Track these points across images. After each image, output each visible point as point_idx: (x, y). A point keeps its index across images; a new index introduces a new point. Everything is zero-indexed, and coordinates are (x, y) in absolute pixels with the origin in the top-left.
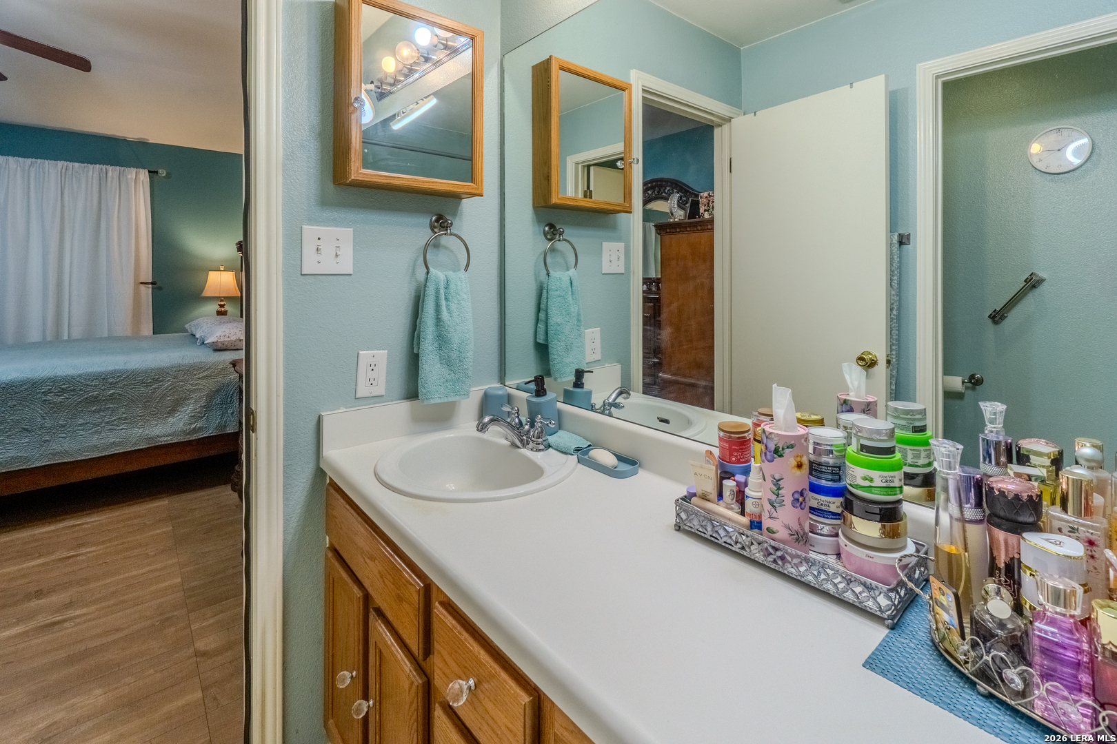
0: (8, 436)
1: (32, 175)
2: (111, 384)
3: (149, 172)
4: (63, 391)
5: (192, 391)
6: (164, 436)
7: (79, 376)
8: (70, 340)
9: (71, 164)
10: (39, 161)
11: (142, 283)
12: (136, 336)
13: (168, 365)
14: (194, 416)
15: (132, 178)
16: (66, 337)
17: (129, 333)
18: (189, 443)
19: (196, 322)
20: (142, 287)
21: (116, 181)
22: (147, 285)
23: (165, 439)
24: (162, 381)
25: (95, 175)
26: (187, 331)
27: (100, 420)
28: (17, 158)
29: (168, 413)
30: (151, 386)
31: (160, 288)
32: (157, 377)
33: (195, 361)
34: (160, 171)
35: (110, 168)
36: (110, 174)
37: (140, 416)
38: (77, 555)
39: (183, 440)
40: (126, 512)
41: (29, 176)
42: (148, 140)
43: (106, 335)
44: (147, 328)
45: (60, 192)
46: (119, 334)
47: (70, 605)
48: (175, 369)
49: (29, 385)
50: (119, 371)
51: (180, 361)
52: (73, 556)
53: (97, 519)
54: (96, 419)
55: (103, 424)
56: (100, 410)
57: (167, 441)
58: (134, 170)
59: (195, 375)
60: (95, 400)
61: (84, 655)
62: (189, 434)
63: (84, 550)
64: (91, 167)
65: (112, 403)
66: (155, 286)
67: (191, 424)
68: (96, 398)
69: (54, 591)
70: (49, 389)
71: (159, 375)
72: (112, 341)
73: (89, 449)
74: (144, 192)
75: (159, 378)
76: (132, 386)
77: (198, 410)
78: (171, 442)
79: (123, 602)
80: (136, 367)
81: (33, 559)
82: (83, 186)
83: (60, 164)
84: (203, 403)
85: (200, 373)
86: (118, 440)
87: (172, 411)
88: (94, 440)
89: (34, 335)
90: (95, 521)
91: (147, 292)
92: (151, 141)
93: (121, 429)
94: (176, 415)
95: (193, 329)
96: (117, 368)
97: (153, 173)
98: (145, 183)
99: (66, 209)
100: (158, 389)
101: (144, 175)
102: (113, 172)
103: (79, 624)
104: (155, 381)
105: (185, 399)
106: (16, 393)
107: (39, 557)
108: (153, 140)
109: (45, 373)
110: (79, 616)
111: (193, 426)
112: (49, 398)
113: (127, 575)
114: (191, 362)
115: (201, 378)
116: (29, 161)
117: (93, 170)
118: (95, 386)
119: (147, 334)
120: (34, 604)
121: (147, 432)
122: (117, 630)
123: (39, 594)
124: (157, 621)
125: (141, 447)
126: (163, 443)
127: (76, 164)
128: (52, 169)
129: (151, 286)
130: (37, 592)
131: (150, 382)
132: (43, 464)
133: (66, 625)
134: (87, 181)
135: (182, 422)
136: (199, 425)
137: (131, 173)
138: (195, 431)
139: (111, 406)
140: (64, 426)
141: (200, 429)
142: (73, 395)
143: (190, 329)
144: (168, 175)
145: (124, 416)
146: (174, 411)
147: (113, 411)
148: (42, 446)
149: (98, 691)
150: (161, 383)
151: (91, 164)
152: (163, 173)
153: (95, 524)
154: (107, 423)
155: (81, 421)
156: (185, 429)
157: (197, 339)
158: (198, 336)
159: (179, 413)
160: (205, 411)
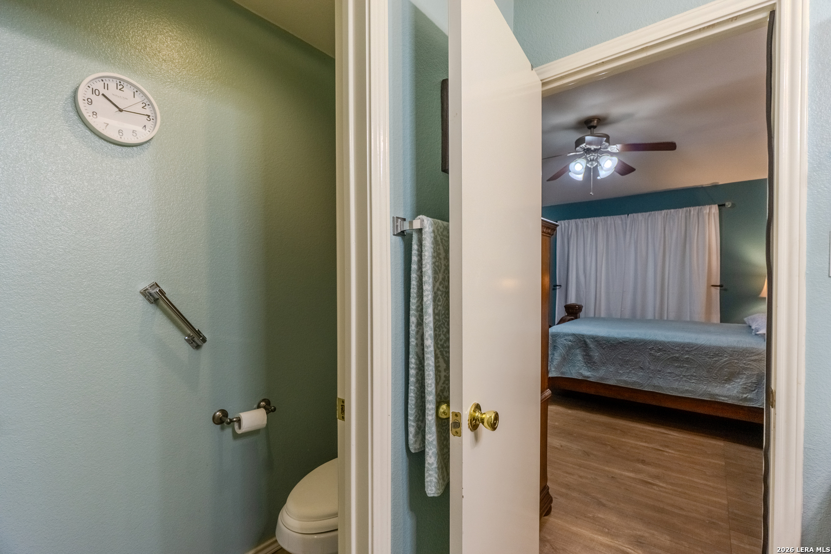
0: (633, 369)
1: (650, 221)
2: (687, 351)
3: (719, 206)
4: (660, 350)
5: (746, 369)
6: (722, 396)
7: (668, 342)
8: (668, 320)
9: (669, 211)
10: (653, 212)
11: (713, 286)
12: (708, 322)
13: (725, 345)
14: (746, 388)
15: (706, 213)
16: (666, 318)
17: (703, 320)
18: (742, 408)
19: (752, 317)
20: (713, 289)
21: (696, 218)
22: (716, 288)
23: (723, 398)
24: (721, 356)
25: (683, 215)
26: (745, 323)
27: (679, 373)
28: (642, 213)
29: (725, 380)
30: (713, 358)
31: (726, 290)
32: (717, 353)
33: (748, 346)
34: (727, 204)
35: (692, 209)
36: (692, 213)
37: (705, 377)
38: (664, 451)
39: (736, 404)
40: (695, 439)
41: (648, 222)
42: (718, 183)
43: (688, 319)
44: (716, 318)
45: (663, 228)
46: (697, 320)
47: (657, 477)
48: (731, 349)
49: (643, 343)
50: (692, 344)
51: (735, 344)
52: (662, 450)
53: (677, 435)
54: (677, 371)
55: (681, 376)
56: (680, 367)
57: (723, 400)
58: (707, 207)
59: (747, 357)
60: (677, 359)
61: (662, 511)
62: (741, 400)
63: (667, 450)
64: (680, 210)
65: (686, 364)
66: (722, 288)
67: (744, 393)
68: (678, 358)
69: (650, 465)
70: (653, 347)
71: (719, 352)
72: (692, 324)
73: (673, 389)
74: (715, 220)
75: (719, 354)
76: (700, 356)
77: (749, 385)
78: (727, 402)
79: (685, 493)
80: (703, 343)
81: (642, 441)
82: (676, 223)
83: (663, 212)
84: (754, 380)
85: (751, 356)
86: (690, 389)
87: (729, 380)
88: (676, 385)
89: (650, 316)
90: (675, 436)
91: (716, 292)
92: (721, 183)
93: (693, 383)
94: (732, 384)
95: (750, 322)
96: (691, 341)
97: (721, 206)
98: (715, 215)
99: (667, 239)
100: (718, 361)
101: (715, 209)
102: (694, 210)
103: (661, 491)
104: (716, 355)
105: (739, 374)
106: (637, 346)
107: (646, 442)
108: (721, 182)
109: (651, 337)
110: (662, 487)
111: (745, 396)
112: (652, 352)
113: (691, 478)
114: (745, 346)
115: (752, 360)
116: (648, 213)
117: (682, 212)
118: (677, 350)
119: (715, 322)
120: (640, 466)
121: (709, 390)
122: (681, 509)
123: (643, 462)
124: (707, 520)
125: (705, 399)
126: (721, 401)
127: (672, 210)
128: (659, 216)
129: (719, 288)
130: (643, 460)
131: (712, 356)
132: (649, 390)
133: (655, 487)
134: (678, 219)
135: (736, 390)
136: (750, 396)
137: (706, 209)
138: (746, 399)
139: (687, 366)
140: (660, 371)
141: (751, 400)
142: (665, 354)
143: (748, 322)
144: (733, 206)
145: (695, 374)
146: (730, 380)
147: (688, 369)
148: (649, 379)
149: (668, 537)
150: (721, 358)
151: (681, 208)
152: (729, 204)
153: (676, 437)
154: (684, 376)
155: (669, 371)
156: (738, 395)
157: (753, 330)
158: (753, 327)
159: (734, 383)
160: (755, 387)
